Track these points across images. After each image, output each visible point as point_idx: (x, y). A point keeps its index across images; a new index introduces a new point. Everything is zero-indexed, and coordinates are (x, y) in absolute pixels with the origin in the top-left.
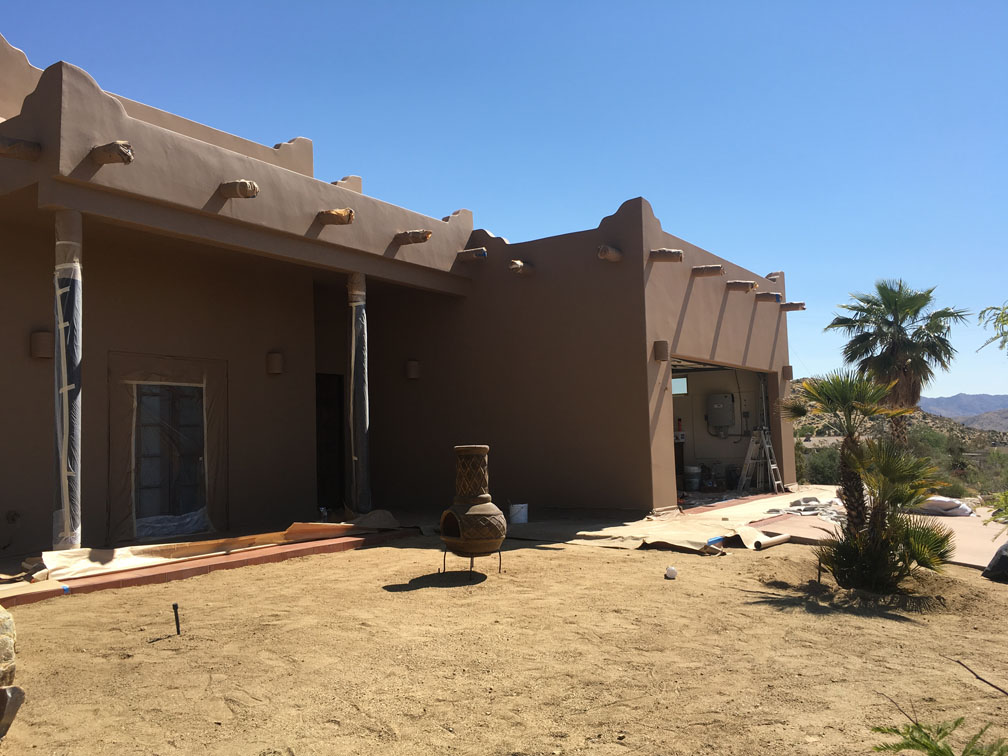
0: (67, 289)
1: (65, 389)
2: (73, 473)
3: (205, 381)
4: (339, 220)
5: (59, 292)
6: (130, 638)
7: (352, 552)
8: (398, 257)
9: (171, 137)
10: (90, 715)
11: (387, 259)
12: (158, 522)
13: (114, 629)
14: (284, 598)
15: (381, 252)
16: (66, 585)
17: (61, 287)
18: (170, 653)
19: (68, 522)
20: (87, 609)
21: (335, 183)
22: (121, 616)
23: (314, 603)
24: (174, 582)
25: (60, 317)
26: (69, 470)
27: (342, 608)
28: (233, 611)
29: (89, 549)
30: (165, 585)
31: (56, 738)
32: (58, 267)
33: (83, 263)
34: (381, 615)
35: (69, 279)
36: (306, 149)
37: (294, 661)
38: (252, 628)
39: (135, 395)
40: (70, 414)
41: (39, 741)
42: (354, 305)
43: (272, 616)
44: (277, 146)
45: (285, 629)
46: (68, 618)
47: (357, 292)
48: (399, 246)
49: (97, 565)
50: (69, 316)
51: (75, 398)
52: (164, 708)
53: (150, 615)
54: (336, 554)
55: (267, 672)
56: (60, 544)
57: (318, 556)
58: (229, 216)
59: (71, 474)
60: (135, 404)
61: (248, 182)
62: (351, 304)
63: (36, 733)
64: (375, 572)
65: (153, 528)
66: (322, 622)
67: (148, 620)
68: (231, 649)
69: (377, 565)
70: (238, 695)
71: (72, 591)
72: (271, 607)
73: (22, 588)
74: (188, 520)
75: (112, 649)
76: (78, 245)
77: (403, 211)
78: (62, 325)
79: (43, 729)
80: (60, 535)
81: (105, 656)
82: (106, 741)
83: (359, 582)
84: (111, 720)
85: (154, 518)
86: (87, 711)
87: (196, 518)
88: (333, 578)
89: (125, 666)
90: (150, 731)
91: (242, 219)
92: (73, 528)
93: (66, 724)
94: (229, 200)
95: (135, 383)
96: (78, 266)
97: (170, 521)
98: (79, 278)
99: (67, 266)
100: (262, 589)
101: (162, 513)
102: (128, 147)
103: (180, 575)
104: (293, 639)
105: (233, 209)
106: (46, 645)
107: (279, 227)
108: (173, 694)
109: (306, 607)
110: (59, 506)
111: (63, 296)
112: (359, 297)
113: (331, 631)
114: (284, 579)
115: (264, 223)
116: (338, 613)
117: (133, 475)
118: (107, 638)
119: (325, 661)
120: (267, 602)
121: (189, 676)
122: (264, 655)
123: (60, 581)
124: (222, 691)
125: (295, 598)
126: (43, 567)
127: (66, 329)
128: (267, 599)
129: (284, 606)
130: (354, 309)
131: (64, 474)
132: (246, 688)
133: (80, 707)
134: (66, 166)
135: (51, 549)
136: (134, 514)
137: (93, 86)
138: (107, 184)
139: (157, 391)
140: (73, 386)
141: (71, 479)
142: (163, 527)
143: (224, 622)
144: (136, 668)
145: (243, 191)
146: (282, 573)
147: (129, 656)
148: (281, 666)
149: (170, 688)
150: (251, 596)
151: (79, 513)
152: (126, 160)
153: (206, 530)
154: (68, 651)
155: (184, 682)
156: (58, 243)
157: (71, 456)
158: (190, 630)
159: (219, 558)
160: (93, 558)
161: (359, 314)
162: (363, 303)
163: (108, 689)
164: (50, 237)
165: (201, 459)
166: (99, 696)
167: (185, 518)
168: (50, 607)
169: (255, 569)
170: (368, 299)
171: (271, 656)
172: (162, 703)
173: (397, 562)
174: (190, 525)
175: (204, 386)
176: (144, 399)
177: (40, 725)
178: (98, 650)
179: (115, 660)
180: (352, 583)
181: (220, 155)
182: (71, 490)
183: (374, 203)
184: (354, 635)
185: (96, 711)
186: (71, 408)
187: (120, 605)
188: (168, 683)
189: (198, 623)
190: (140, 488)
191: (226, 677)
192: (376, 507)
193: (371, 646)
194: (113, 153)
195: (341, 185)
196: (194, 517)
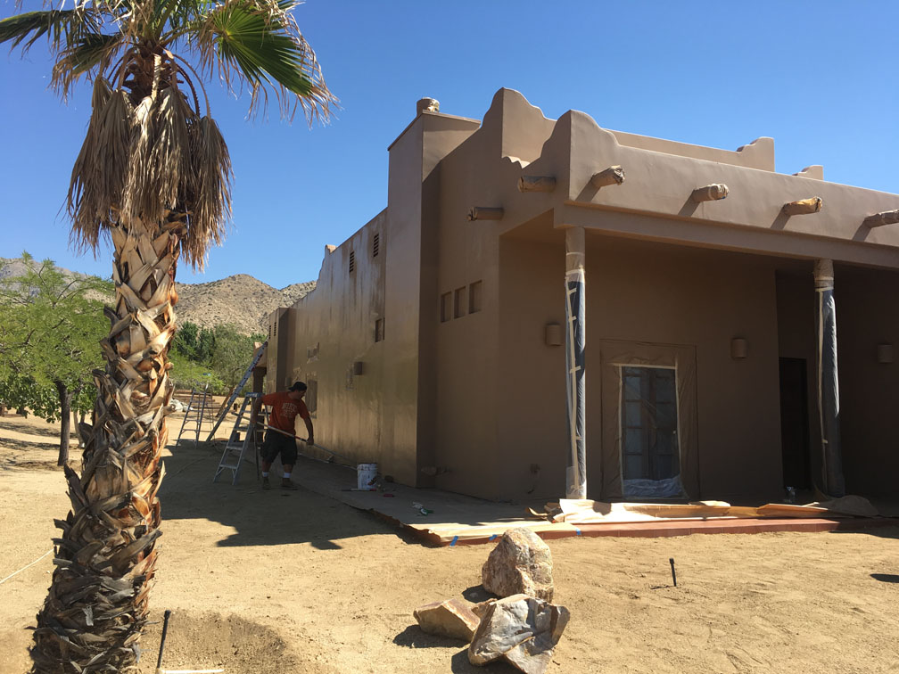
0: (575, 290)
1: (574, 370)
2: (580, 437)
3: (677, 364)
4: (805, 210)
5: (569, 293)
6: (635, 582)
7: (826, 535)
8: (868, 240)
9: (653, 156)
10: (614, 643)
11: (857, 243)
12: (641, 484)
13: (620, 571)
14: (767, 570)
15: (850, 237)
16: (578, 529)
17: (570, 289)
18: (670, 601)
19: (577, 477)
20: (596, 550)
21: (796, 175)
22: (625, 562)
23: (798, 580)
24: (661, 539)
25: (570, 312)
26: (577, 435)
27: (829, 589)
28: (720, 573)
29: (593, 501)
30: (654, 540)
31: (590, 655)
32: (567, 274)
33: (586, 269)
34: (874, 603)
35: (576, 282)
36: (768, 148)
37: (789, 632)
38: (741, 593)
39: (621, 376)
40: (577, 390)
41: (577, 654)
42: (821, 290)
43: (758, 584)
44: (740, 150)
45: (773, 599)
46: (583, 556)
47: (825, 278)
48: (870, 228)
49: (599, 514)
50: (576, 312)
51: (581, 377)
52: (673, 650)
53: (647, 565)
54: (812, 534)
55: (763, 637)
56: (572, 495)
57: (792, 533)
58: (701, 217)
59: (578, 438)
60: (621, 382)
61: (719, 186)
62: (817, 290)
63: (574, 648)
64: (858, 557)
65: (638, 489)
66: (811, 599)
67: (647, 568)
68: (724, 608)
69: (859, 551)
70: (737, 652)
71: (583, 534)
72: (755, 576)
73: (546, 526)
74: (665, 485)
75: (622, 588)
76: (582, 255)
77: (874, 193)
78: (571, 319)
79: (579, 645)
80: (572, 487)
81: (617, 593)
82: (630, 667)
83: (842, 566)
84: (632, 650)
85: (637, 481)
86: (610, 637)
87: (671, 484)
88: (813, 557)
89: (635, 605)
90: (664, 667)
91: (711, 219)
92: (581, 483)
93: (596, 646)
94: (700, 204)
95: (620, 365)
96: (582, 272)
97: (650, 484)
98: (583, 281)
99: (574, 272)
100: (744, 558)
101: (642, 478)
102: (620, 170)
103: (666, 533)
104: (784, 610)
105: (706, 211)
106: (570, 576)
107: (746, 222)
108: (679, 638)
109: (791, 582)
110: (571, 464)
111: (572, 295)
112: (826, 283)
113: (821, 610)
114: (763, 551)
115: (733, 220)
116: (826, 593)
117: (620, 441)
118: (616, 578)
119: (821, 639)
120: (751, 571)
121: (691, 626)
122: (758, 621)
123: (573, 524)
124: (724, 646)
125: (776, 571)
126: (560, 511)
127: (574, 321)
128: (750, 567)
129: (768, 577)
130: (821, 295)
131: (574, 438)
132: (746, 648)
133: (604, 633)
134: (574, 192)
135: (565, 497)
136: (621, 476)
137: (593, 125)
138: (603, 203)
139: (637, 372)
140: (579, 368)
141: (578, 442)
142: (646, 489)
143: (714, 582)
144: (645, 608)
145: (714, 194)
146: (758, 545)
147: (636, 597)
148: (777, 636)
149: (676, 633)
150: (735, 563)
151: (585, 471)
152: (619, 180)
153: (680, 496)
154: (588, 583)
155: (687, 630)
156: (568, 254)
157: (579, 424)
158: (684, 584)
159: (696, 523)
160: (596, 509)
161: (826, 300)
162: (830, 288)
163: (625, 622)
164: (562, 250)
165: (674, 432)
166: (617, 626)
167: (663, 483)
168: (567, 544)
169: (732, 537)
170: (836, 284)
171: (765, 622)
172: (671, 645)
173: (881, 551)
174: (668, 489)
175: (676, 368)
176: (628, 378)
177: (576, 641)
178: (611, 587)
179: (626, 599)
180: (836, 565)
181: (693, 165)
182: (579, 452)
183: (841, 189)
184: (847, 618)
185: (618, 640)
186: (578, 385)
187: (622, 552)
188: (674, 629)
189: (690, 579)
190: (626, 454)
191: (724, 634)
192: (848, 492)
193: (868, 632)
194: (610, 177)
195: (802, 175)
196: (670, 483)
